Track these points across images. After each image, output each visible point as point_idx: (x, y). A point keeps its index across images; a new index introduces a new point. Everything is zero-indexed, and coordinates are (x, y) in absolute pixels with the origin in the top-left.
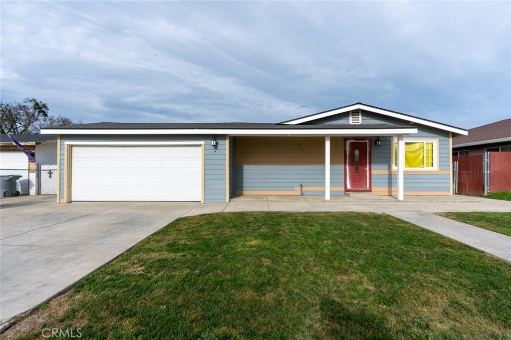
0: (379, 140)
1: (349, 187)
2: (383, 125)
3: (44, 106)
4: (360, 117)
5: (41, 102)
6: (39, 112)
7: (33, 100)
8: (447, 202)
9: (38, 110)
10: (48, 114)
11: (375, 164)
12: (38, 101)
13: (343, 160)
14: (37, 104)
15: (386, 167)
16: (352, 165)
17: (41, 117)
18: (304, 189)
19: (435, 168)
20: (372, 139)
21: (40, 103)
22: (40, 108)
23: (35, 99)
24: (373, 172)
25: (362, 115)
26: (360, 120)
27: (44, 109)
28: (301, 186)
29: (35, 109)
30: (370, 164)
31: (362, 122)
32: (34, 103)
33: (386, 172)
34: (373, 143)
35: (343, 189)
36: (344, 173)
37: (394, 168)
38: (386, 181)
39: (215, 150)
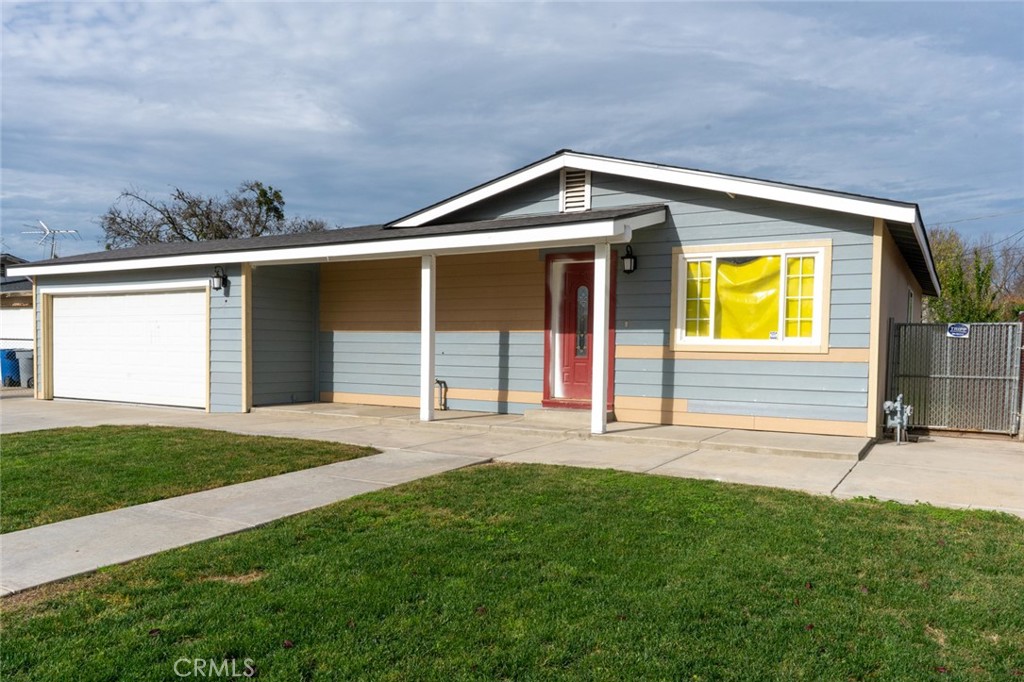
1: (558, 392)
3: (277, 195)
5: (271, 189)
6: (269, 210)
7: (258, 185)
8: (728, 448)
9: (265, 208)
10: (284, 213)
11: (626, 327)
12: (265, 187)
14: (263, 193)
16: (569, 333)
17: (272, 223)
19: (815, 340)
21: (269, 191)
22: (269, 202)
23: (260, 181)
24: (620, 352)
27: (276, 203)
29: (260, 204)
30: (611, 327)
32: (258, 192)
33: (656, 353)
34: (620, 265)
35: (540, 397)
36: (543, 354)
37: (682, 340)
38: (659, 378)
39: (226, 298)
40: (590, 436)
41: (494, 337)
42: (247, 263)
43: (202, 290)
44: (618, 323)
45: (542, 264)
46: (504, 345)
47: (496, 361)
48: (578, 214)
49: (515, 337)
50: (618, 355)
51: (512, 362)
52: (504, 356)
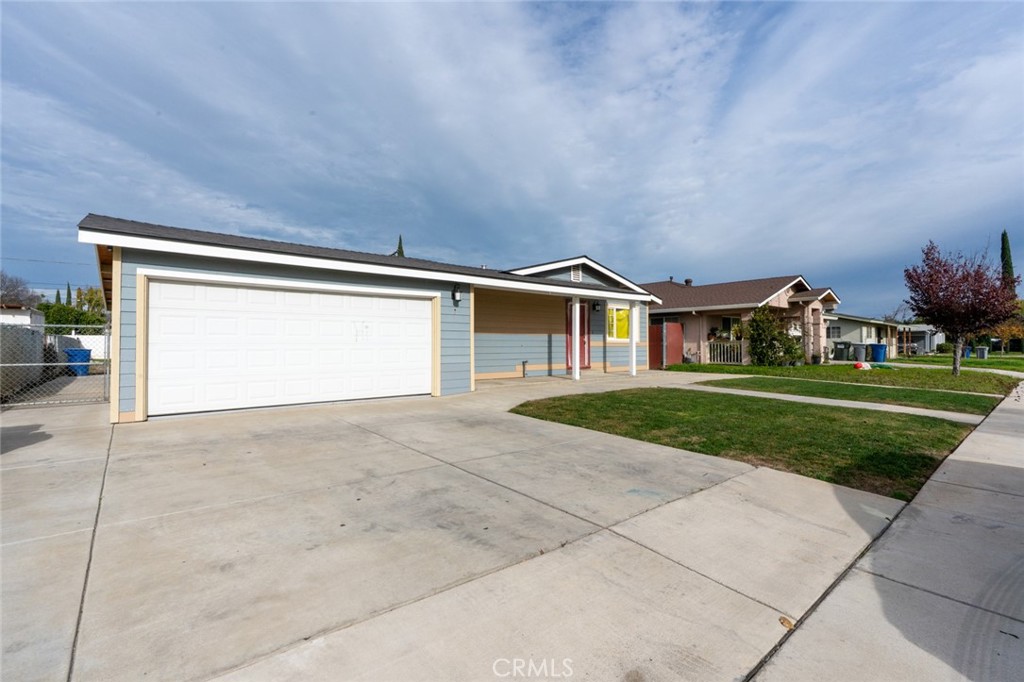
0: (598, 305)
2: (600, 286)
4: (580, 272)
11: (593, 333)
13: (564, 328)
15: (601, 336)
18: (528, 367)
20: (591, 303)
24: (592, 344)
25: (582, 272)
26: (580, 277)
28: (524, 363)
30: (589, 333)
31: (582, 279)
33: (601, 344)
34: (591, 308)
35: (564, 366)
36: (565, 345)
37: (609, 339)
38: (602, 355)
39: (455, 308)
40: (633, 376)
41: (545, 337)
42: (473, 284)
43: (430, 299)
44: (591, 332)
45: (564, 303)
46: (550, 341)
47: (546, 350)
48: (577, 283)
49: (553, 336)
51: (553, 349)
52: (550, 347)
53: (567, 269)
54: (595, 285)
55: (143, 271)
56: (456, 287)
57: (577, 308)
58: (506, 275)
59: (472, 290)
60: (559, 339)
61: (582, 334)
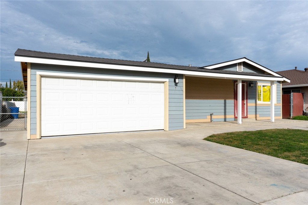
0: (252, 84)
2: (253, 73)
4: (242, 66)
11: (249, 99)
13: (233, 96)
15: (254, 101)
18: (213, 117)
20: (248, 82)
25: (243, 66)
26: (242, 69)
28: (211, 115)
30: (247, 99)
31: (243, 70)
33: (254, 105)
34: (248, 85)
35: (233, 116)
36: (234, 106)
37: (258, 102)
38: (254, 111)
39: (176, 87)
40: (272, 122)
41: (223, 101)
42: (185, 75)
43: (163, 82)
44: (248, 98)
45: (233, 83)
46: (225, 103)
47: (223, 108)
48: (240, 72)
49: (228, 101)
50: (248, 105)
51: (227, 108)
52: (225, 106)
53: (235, 65)
54: (251, 73)
55: (39, 73)
56: (176, 76)
57: (240, 86)
58: (202, 69)
59: (184, 77)
60: (230, 102)
61: (243, 99)
